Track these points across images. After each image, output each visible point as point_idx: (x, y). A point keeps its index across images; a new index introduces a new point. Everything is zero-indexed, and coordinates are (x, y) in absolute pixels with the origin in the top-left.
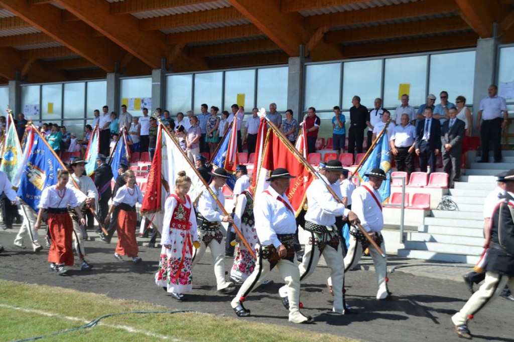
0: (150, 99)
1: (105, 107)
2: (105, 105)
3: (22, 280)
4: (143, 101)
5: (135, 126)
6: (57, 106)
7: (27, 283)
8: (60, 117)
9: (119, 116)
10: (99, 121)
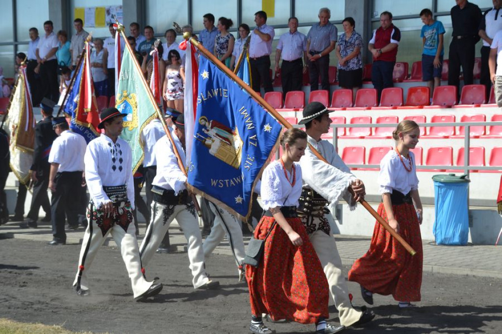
0: (121, 7)
1: (46, 23)
4: (108, 12)
5: (97, 53)
9: (70, 38)
10: (38, 47)
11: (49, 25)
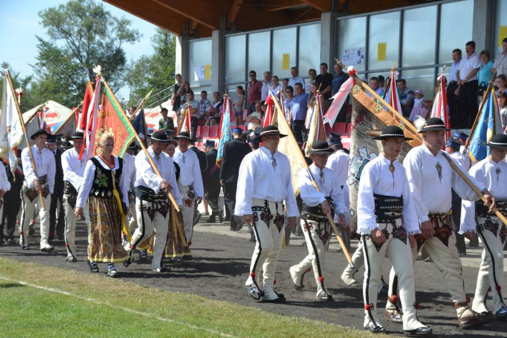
2: (471, 40)
3: (349, 324)
6: (392, 47)
7: (356, 328)
8: (397, 66)
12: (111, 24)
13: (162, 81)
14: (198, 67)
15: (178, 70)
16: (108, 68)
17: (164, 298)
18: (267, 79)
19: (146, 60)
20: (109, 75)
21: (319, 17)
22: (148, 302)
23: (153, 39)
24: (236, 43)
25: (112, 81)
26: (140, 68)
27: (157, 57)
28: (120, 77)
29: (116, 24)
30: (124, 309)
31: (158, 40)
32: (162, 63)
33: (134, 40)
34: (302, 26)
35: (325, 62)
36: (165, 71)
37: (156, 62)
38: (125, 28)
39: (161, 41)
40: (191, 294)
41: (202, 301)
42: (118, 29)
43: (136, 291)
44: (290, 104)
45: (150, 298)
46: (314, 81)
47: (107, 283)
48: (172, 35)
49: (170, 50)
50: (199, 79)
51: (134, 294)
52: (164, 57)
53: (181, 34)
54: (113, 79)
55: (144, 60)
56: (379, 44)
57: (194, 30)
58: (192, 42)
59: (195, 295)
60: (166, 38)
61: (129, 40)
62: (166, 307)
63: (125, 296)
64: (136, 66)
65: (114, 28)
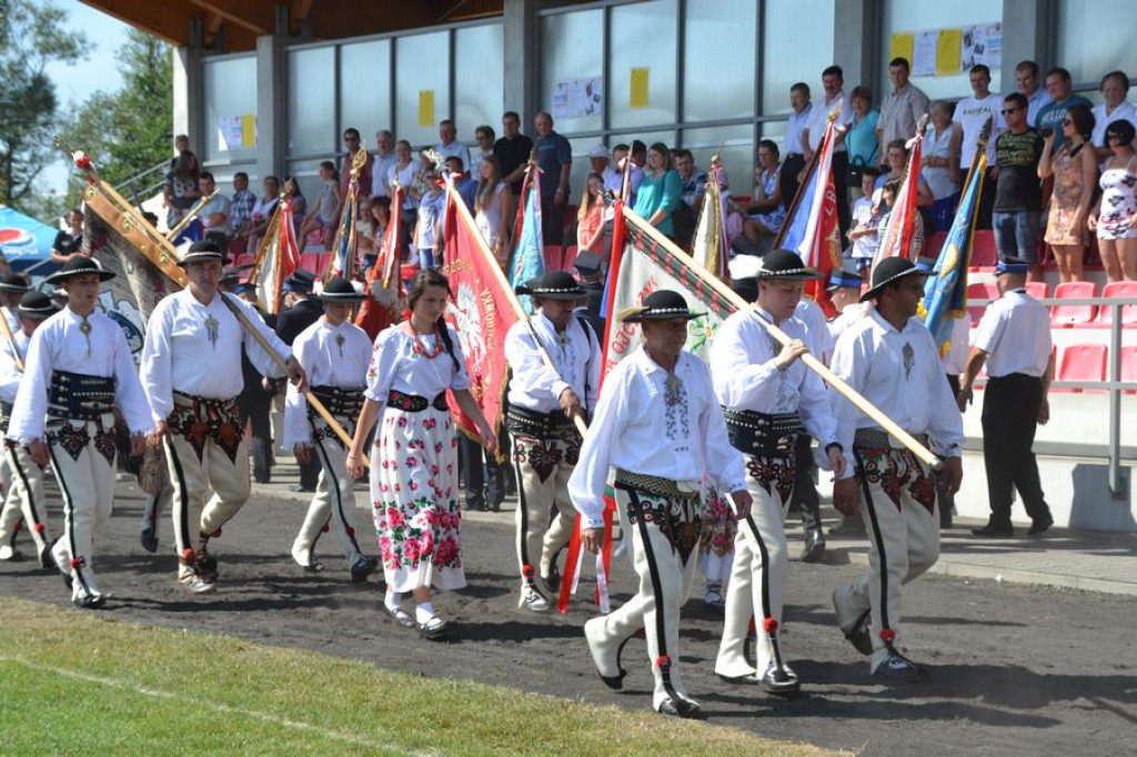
0: (998, 27)
1: (828, 72)
2: (830, 63)
3: (570, 693)
4: (968, 39)
5: (938, 135)
6: (662, 78)
7: (587, 701)
8: (671, 118)
9: (879, 103)
10: (807, 126)
11: (834, 75)
12: (20, 18)
13: (144, 151)
14: (225, 119)
15: (181, 126)
16: (15, 120)
17: (154, 644)
18: (383, 147)
19: (105, 103)
20: (17, 135)
21: (498, 9)
22: (116, 654)
23: (120, 54)
24: (314, 64)
25: (25, 150)
26: (92, 122)
27: (130, 95)
28: (45, 142)
29: (31, 20)
30: (59, 670)
31: (132, 57)
32: (143, 108)
33: (74, 55)
34: (461, 28)
35: (514, 111)
36: (149, 129)
37: (129, 107)
38: (54, 27)
39: (139, 58)
40: (216, 633)
41: (240, 649)
42: (36, 29)
43: (87, 630)
44: (436, 203)
45: (121, 646)
46: (491, 152)
47: (18, 613)
48: (164, 47)
49: (162, 81)
50: (229, 147)
51: (82, 638)
52: (147, 95)
53: (184, 43)
54: (28, 146)
55: (101, 103)
56: (633, 71)
57: (214, 35)
58: (212, 62)
59: (223, 635)
60: (151, 53)
61: (62, 57)
62: (158, 664)
63: (62, 640)
64: (82, 116)
65: (26, 27)
